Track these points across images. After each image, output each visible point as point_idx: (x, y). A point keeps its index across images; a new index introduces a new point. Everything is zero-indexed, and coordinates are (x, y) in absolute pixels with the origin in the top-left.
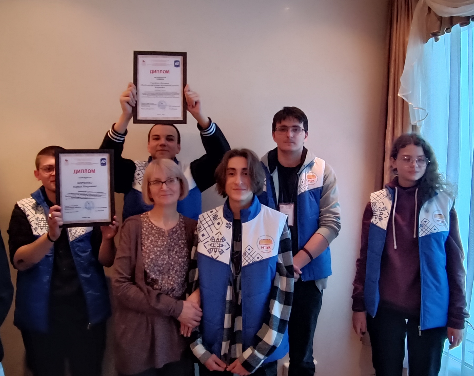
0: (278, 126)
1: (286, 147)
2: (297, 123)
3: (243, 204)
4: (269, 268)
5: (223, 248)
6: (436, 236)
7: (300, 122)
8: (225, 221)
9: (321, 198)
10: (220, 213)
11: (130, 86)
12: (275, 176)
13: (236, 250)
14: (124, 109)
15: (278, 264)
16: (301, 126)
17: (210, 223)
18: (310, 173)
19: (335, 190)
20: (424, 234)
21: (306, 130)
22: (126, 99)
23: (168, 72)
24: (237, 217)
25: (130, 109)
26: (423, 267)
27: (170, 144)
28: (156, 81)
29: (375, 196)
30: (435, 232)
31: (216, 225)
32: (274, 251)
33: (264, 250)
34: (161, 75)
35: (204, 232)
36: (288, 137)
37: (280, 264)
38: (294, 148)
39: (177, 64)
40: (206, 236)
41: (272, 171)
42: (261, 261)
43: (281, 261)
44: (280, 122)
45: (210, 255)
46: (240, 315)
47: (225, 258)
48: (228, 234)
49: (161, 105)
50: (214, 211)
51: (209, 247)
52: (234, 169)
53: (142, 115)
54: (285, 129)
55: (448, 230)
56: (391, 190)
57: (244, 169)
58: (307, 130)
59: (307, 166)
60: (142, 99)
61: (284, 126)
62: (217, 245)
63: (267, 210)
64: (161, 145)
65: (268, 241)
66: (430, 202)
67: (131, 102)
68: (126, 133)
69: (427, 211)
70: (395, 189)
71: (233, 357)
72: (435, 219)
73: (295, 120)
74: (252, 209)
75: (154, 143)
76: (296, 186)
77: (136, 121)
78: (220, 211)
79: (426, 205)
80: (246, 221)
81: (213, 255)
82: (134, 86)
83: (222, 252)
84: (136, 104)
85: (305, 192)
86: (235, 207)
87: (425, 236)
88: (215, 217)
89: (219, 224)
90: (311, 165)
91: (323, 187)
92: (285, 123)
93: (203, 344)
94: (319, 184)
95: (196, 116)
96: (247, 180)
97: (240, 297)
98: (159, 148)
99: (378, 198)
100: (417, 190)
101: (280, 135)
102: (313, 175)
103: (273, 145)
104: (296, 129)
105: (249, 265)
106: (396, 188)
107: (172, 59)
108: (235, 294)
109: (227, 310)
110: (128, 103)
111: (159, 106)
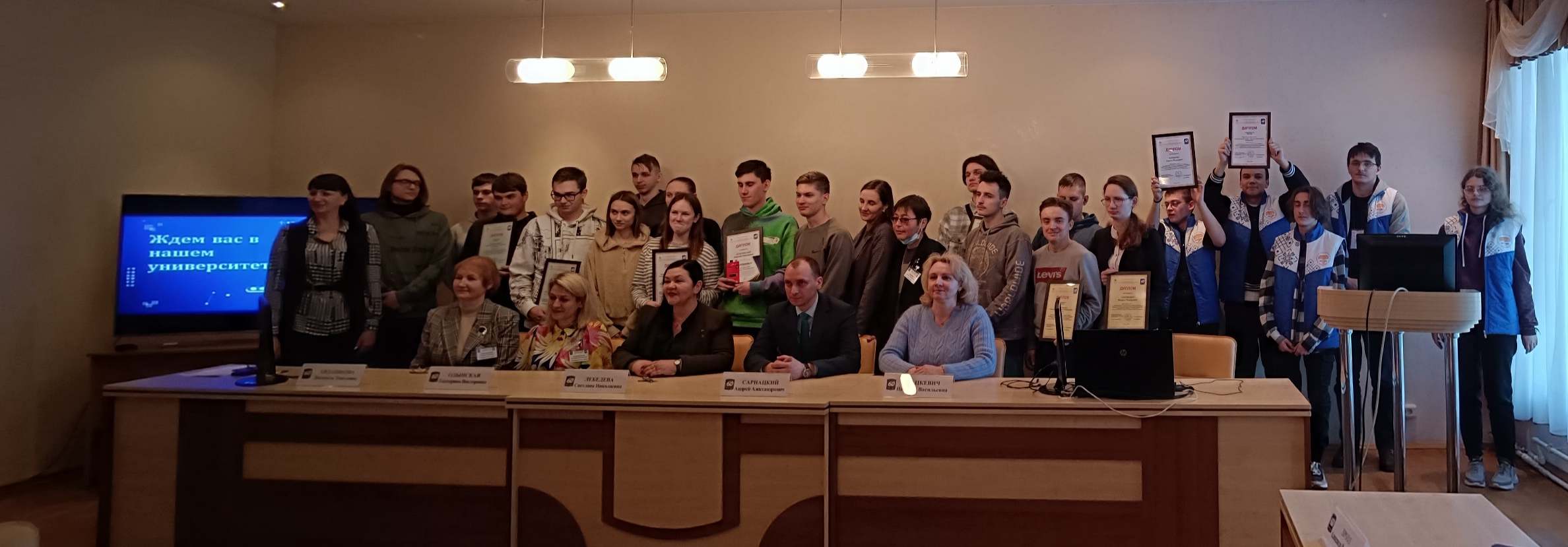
0: (1351, 160)
1: (1358, 179)
2: (1368, 159)
3: (1309, 228)
4: (1325, 278)
5: (1292, 260)
6: (1503, 256)
7: (1372, 157)
8: (1295, 241)
9: (1390, 225)
10: (1292, 236)
11: (1226, 140)
12: (1347, 205)
13: (1301, 262)
14: (1221, 158)
15: (1332, 274)
16: (1373, 161)
17: (1284, 242)
18: (1380, 202)
19: (1404, 218)
20: (1489, 255)
21: (1378, 164)
22: (1223, 150)
23: (1256, 128)
24: (1304, 239)
25: (1225, 158)
26: (1488, 284)
27: (1259, 181)
28: (1246, 135)
29: (1449, 221)
30: (1499, 252)
31: (1288, 244)
32: (1331, 264)
33: (1321, 263)
34: (1251, 131)
35: (1279, 249)
36: (1359, 171)
37: (1334, 274)
38: (1365, 180)
39: (1263, 121)
40: (1280, 252)
41: (1344, 201)
42: (1319, 271)
43: (1334, 272)
44: (1353, 157)
45: (1282, 266)
46: (1302, 311)
47: (1294, 268)
48: (1296, 250)
49: (1250, 154)
50: (1287, 234)
51: (1282, 260)
52: (1298, 202)
53: (1235, 162)
54: (1357, 163)
55: (1514, 250)
56: (1463, 216)
57: (1306, 202)
58: (1380, 163)
59: (1376, 196)
60: (1235, 150)
61: (1356, 161)
62: (1287, 258)
63: (1328, 234)
64: (1250, 183)
65: (1326, 257)
66: (1497, 228)
67: (1226, 153)
68: (1224, 175)
69: (1494, 236)
70: (1465, 216)
71: (1297, 341)
72: (1500, 242)
73: (1367, 155)
74: (1315, 233)
75: (1245, 181)
76: (1366, 214)
77: (1231, 167)
78: (1291, 233)
79: (1492, 230)
80: (1310, 241)
81: (1284, 265)
82: (1229, 140)
83: (1291, 264)
84: (1231, 154)
85: (1373, 220)
86: (1302, 231)
87: (1490, 256)
88: (1288, 238)
89: (1290, 243)
90: (1381, 194)
91: (1391, 215)
92: (1358, 158)
93: (1279, 330)
94: (1388, 212)
95: (1278, 161)
96: (1308, 210)
97: (1303, 297)
98: (1249, 185)
99: (1451, 223)
100: (1485, 217)
101: (1353, 168)
102: (1382, 205)
103: (1348, 178)
104: (1368, 163)
105: (1310, 274)
106: (1467, 215)
107: (1259, 118)
108: (1299, 295)
109: (1294, 306)
110: (1224, 153)
111: (1248, 155)
